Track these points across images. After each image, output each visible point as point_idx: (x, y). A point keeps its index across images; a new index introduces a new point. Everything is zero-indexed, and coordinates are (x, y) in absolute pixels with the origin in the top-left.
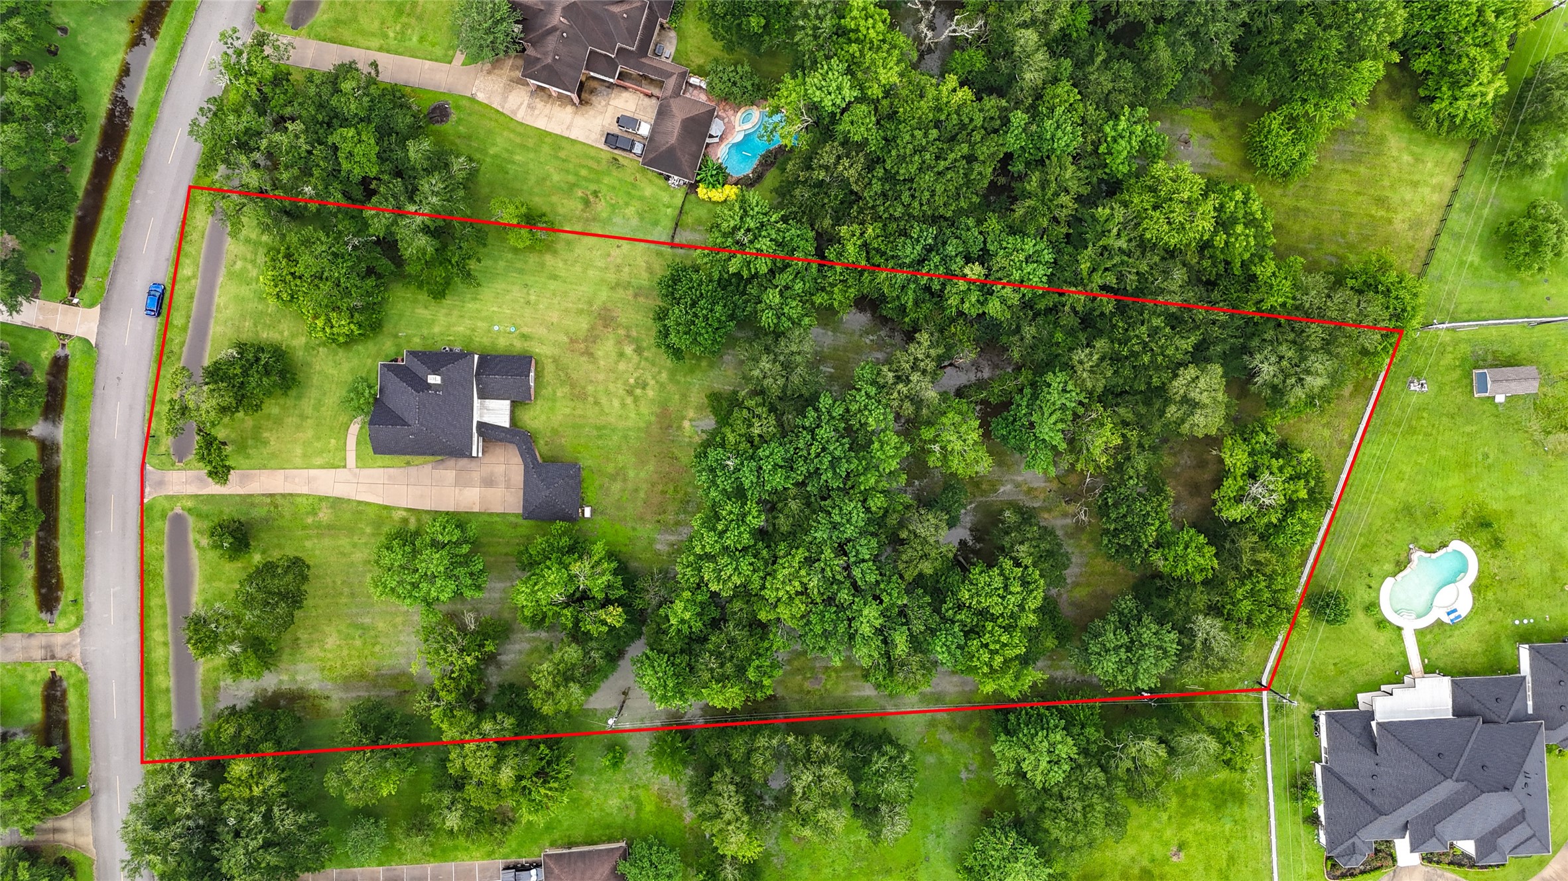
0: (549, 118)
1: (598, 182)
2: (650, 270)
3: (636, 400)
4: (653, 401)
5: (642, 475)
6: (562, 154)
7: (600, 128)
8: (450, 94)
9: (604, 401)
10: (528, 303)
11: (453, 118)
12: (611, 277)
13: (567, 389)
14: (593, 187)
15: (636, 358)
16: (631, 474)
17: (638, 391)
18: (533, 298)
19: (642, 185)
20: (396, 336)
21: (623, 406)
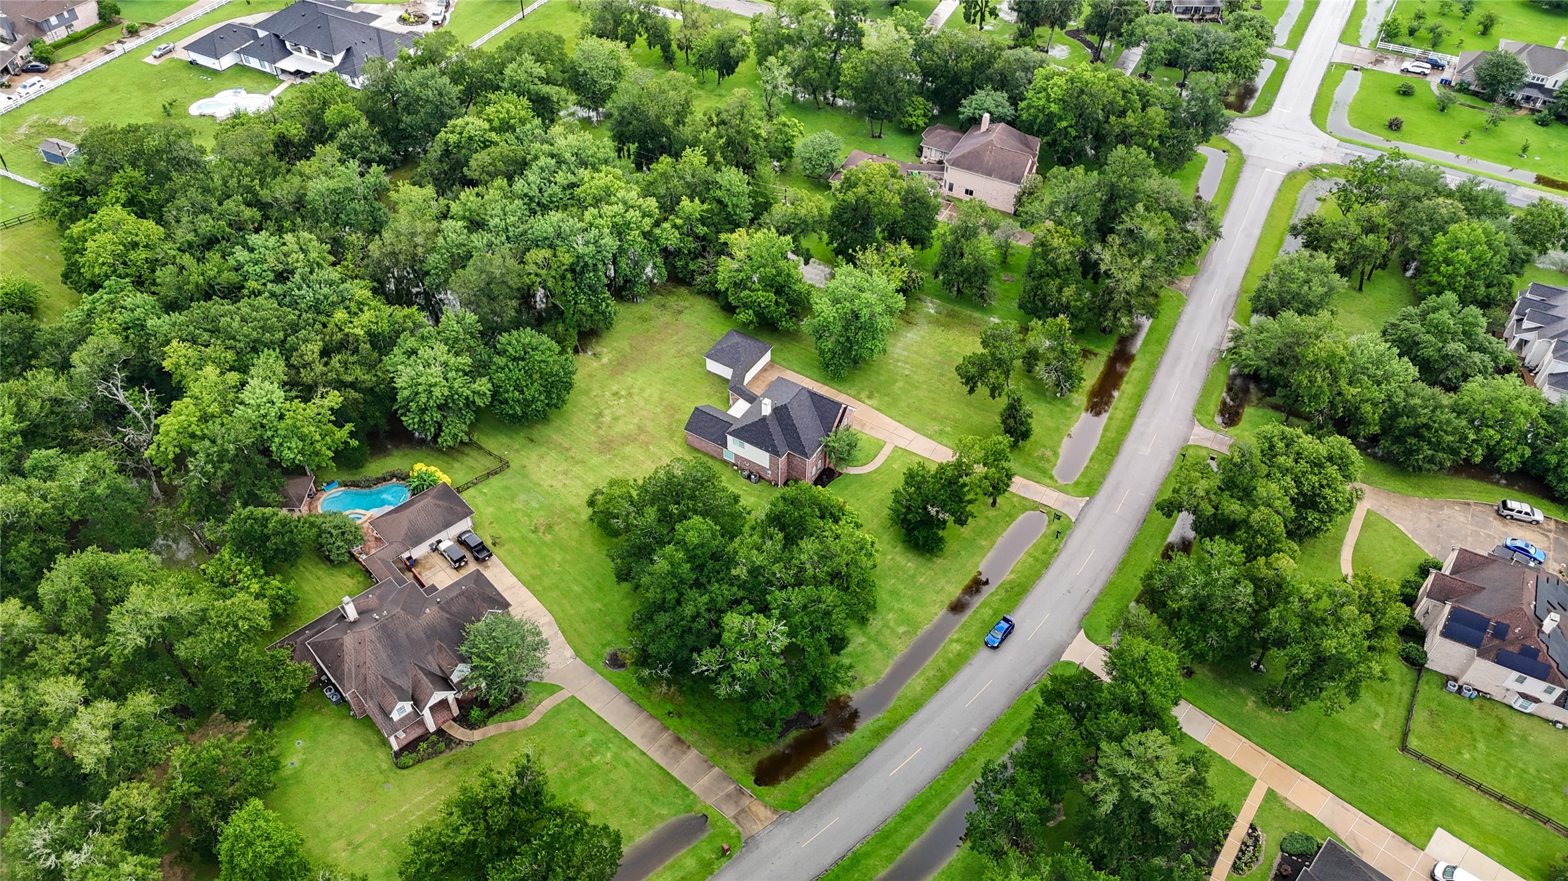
1: (524, 538)
3: (630, 388)
4: (618, 383)
5: (665, 348)
6: (537, 572)
8: (596, 671)
9: (655, 399)
11: (609, 650)
12: (578, 469)
14: (532, 536)
15: (606, 412)
16: (673, 352)
17: (623, 393)
21: (642, 390)
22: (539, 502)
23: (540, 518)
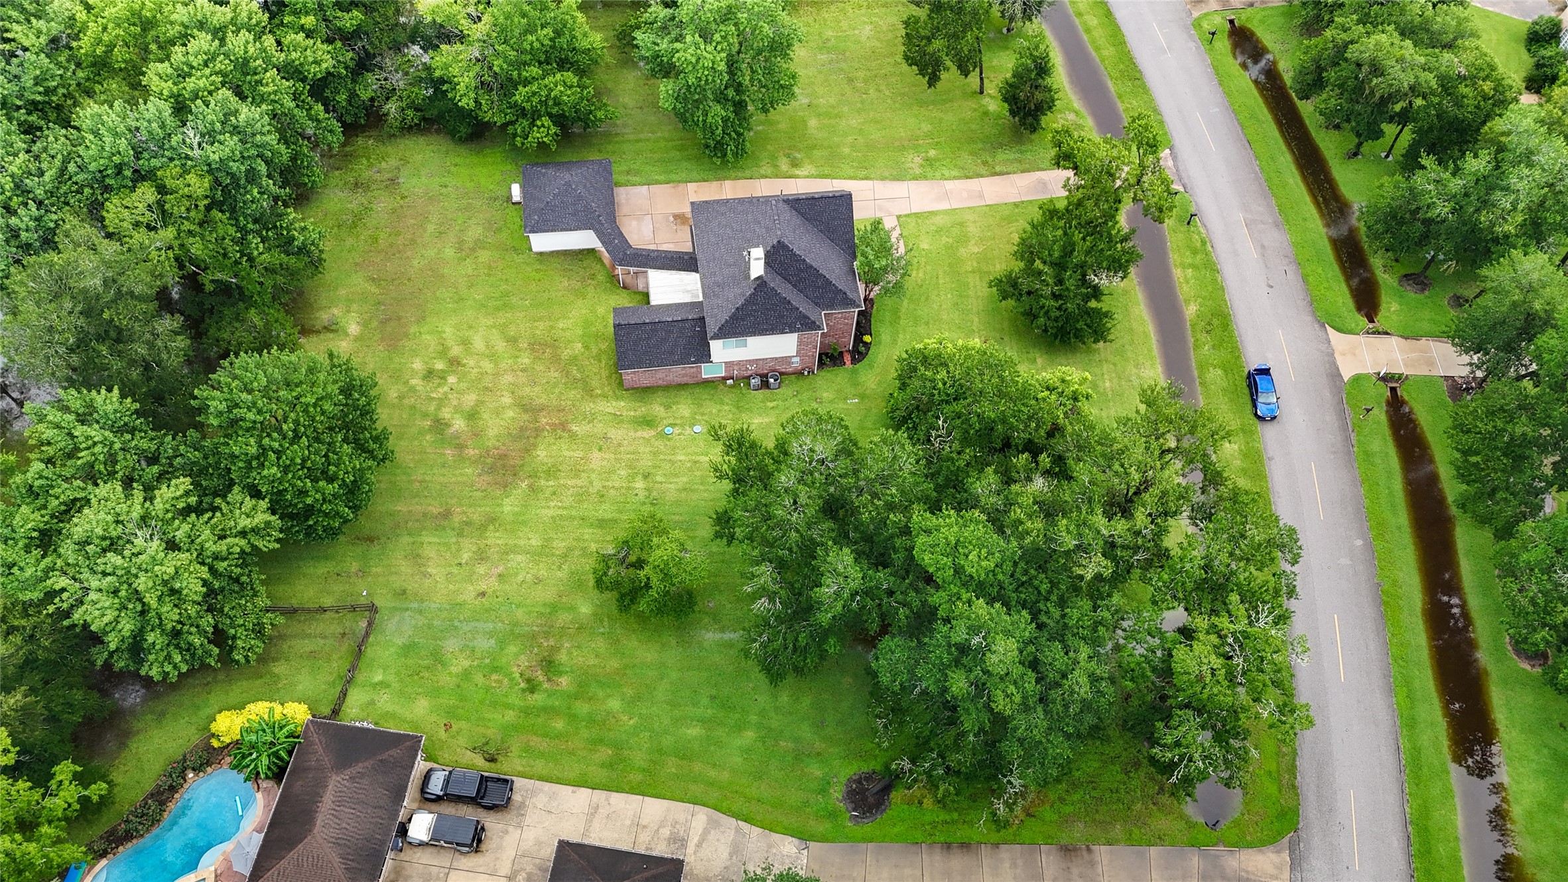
0: (638, 826)
1: (526, 711)
2: (416, 558)
3: (443, 352)
4: (415, 353)
5: (431, 253)
6: (605, 753)
7: (528, 820)
8: (848, 839)
9: (501, 346)
10: (646, 476)
11: (837, 792)
12: (495, 539)
13: (566, 354)
14: (538, 699)
15: (446, 414)
16: (449, 252)
17: (440, 365)
18: (640, 484)
19: (434, 718)
20: (862, 397)
21: (465, 343)
22: (491, 634)
23: (518, 660)
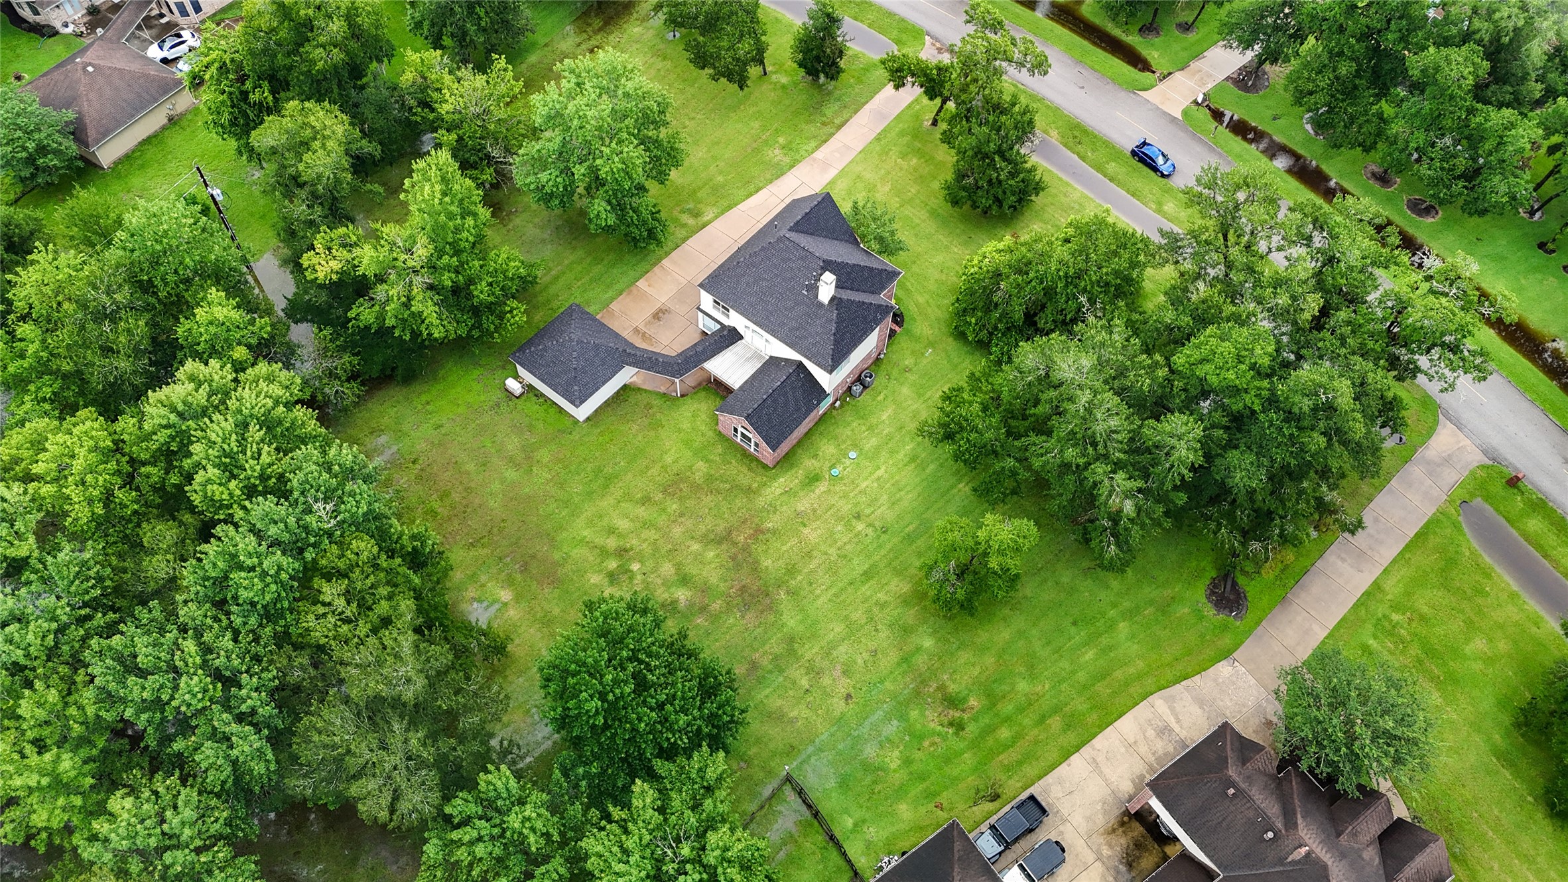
0: (1131, 746)
1: (975, 744)
2: (777, 717)
3: (604, 553)
4: (581, 573)
5: (496, 486)
6: (1055, 722)
7: (1065, 812)
8: (1249, 633)
9: (641, 511)
10: (858, 517)
11: (1210, 611)
12: (810, 651)
13: (698, 478)
14: (972, 729)
15: (662, 595)
16: (511, 474)
17: (613, 564)
18: (860, 526)
19: (922, 810)
20: (931, 344)
21: (611, 531)
22: (888, 718)
23: (930, 719)
